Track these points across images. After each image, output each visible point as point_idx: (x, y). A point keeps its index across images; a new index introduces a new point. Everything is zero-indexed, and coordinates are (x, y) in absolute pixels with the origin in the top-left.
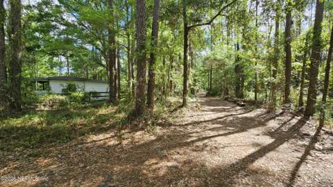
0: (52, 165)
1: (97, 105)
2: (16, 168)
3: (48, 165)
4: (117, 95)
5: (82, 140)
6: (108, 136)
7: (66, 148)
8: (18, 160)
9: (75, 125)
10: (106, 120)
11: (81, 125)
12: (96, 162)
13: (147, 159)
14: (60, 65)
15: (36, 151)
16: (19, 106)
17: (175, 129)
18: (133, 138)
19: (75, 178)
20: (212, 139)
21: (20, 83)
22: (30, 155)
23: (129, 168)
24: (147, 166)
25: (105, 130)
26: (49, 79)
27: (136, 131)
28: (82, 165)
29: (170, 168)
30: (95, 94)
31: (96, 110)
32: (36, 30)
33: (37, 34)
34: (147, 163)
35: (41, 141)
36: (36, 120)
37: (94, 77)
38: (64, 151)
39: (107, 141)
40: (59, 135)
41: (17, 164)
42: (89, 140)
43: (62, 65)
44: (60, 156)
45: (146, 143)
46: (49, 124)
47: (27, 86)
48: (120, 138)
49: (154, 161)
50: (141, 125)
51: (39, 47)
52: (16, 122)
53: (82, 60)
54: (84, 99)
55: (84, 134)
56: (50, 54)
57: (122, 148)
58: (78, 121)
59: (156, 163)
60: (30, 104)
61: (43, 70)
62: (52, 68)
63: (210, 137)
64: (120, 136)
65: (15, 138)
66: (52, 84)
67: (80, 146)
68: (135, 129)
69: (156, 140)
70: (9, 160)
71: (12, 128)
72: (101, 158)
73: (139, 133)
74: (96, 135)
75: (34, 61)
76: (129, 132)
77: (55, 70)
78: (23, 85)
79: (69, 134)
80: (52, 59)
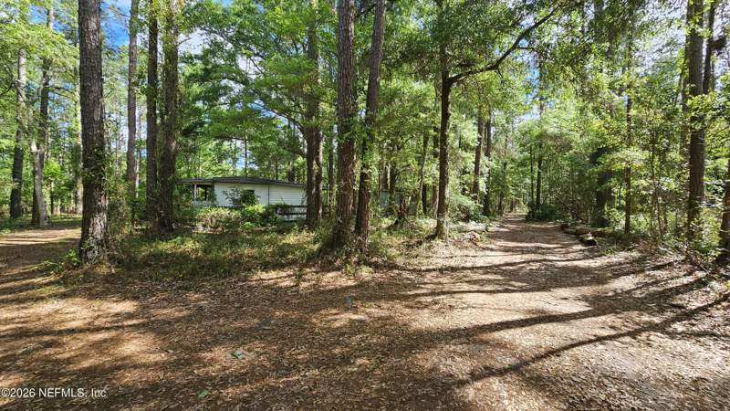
0: (202, 300)
1: (284, 229)
2: (164, 299)
3: (199, 300)
4: (320, 211)
5: (245, 276)
6: (284, 274)
7: (223, 284)
8: (166, 291)
9: (241, 255)
10: (288, 253)
11: (249, 257)
12: (256, 304)
13: (326, 308)
14: (232, 155)
15: (186, 284)
16: (170, 225)
17: (400, 274)
18: (318, 280)
19: (226, 316)
20: (456, 296)
21: (173, 188)
22: (179, 288)
23: (295, 315)
24: (322, 315)
25: (281, 267)
26: (215, 181)
27: (329, 271)
28: (236, 305)
29: (352, 321)
30: (285, 209)
31: (280, 237)
32: (197, 98)
33: (199, 104)
34: (322, 312)
35: (193, 273)
36: (190, 245)
37: (291, 176)
38: (219, 288)
39: (279, 280)
40: (217, 266)
41: (165, 295)
42: (255, 277)
43: (237, 156)
44: (213, 292)
45: (336, 289)
46: (205, 251)
47: (181, 193)
48: (300, 277)
49: (334, 311)
50: (338, 263)
51: (202, 124)
52: (166, 247)
53: (265, 147)
54: (266, 217)
55: (250, 270)
56: (217, 138)
57: (298, 291)
58: (247, 251)
59: (335, 314)
60: (184, 222)
61: (207, 164)
62: (220, 160)
63: (455, 292)
64: (300, 276)
65: (163, 267)
66: (218, 190)
67: (241, 284)
68: (327, 267)
69: (355, 287)
70: (157, 290)
71: (161, 254)
72: (264, 300)
73: (330, 275)
74: (267, 272)
75: (194, 150)
76: (317, 273)
77: (226, 164)
78: (176, 192)
79: (229, 266)
80: (221, 144)
